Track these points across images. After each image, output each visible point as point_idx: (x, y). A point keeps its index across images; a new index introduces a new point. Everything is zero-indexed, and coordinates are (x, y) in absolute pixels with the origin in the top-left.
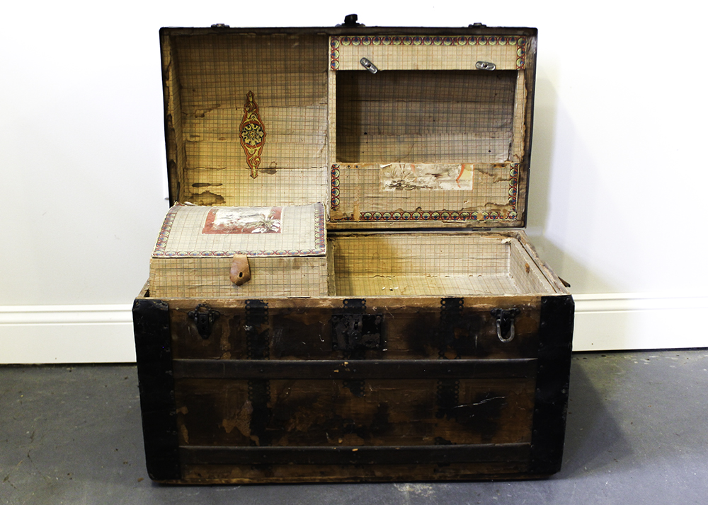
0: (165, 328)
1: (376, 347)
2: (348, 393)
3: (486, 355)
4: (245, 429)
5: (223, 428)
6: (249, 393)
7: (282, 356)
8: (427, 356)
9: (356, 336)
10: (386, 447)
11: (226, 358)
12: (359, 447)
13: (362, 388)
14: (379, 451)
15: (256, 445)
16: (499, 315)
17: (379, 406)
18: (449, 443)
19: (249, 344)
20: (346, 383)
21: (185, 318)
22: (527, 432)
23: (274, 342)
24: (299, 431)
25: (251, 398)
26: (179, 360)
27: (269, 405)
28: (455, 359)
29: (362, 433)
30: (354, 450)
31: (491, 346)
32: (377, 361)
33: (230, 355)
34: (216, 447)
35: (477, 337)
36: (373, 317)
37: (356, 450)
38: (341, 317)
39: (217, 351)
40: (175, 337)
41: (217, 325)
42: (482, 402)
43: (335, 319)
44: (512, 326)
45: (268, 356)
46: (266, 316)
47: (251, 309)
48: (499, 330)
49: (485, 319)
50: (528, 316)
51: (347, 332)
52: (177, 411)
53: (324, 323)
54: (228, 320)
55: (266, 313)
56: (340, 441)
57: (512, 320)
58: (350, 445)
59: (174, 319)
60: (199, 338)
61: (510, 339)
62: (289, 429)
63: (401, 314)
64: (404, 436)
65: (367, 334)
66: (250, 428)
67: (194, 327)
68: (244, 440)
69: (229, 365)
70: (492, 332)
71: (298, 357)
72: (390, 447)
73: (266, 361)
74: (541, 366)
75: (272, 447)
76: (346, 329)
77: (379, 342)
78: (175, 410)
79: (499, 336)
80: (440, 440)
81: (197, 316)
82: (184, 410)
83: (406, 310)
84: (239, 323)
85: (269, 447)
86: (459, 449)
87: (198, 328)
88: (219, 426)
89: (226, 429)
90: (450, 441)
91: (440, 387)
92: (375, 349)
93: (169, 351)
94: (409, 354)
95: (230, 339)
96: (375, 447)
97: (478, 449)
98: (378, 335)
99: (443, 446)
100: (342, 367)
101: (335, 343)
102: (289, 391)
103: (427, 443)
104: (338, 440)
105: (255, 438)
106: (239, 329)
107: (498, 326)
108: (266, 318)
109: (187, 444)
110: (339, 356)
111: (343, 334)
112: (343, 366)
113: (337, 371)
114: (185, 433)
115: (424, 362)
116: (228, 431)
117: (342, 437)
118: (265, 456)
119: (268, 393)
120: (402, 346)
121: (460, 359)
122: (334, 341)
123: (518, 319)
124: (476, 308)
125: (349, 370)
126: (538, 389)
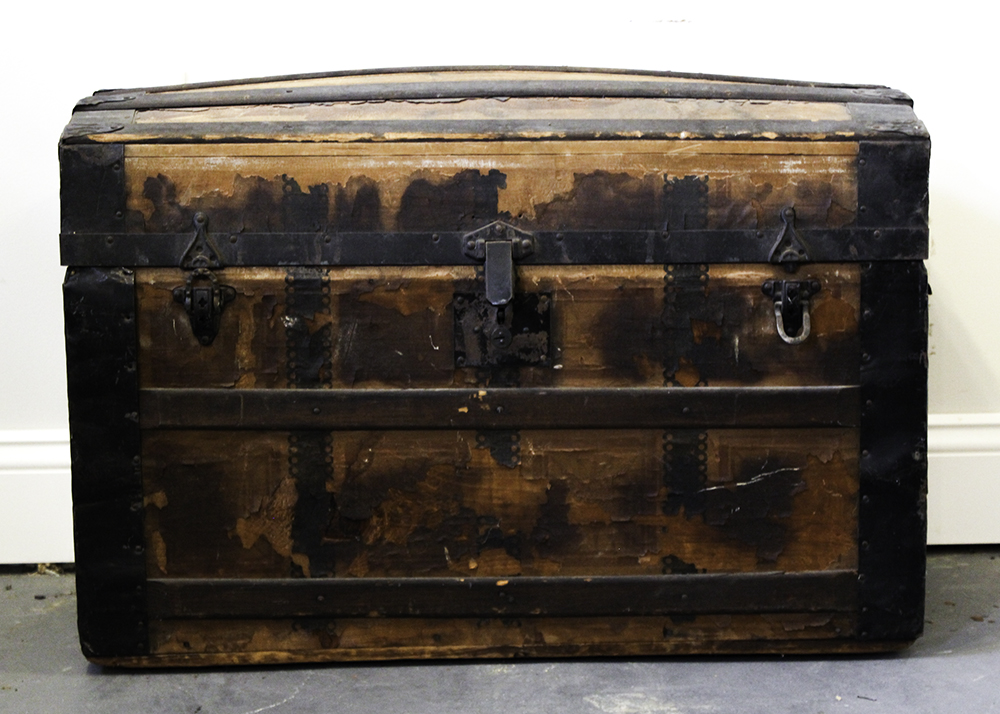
0: (127, 320)
1: (540, 361)
2: (489, 460)
3: (758, 376)
4: (283, 544)
5: (237, 538)
6: (290, 460)
7: (358, 380)
8: (640, 378)
9: (501, 337)
10: (565, 577)
11: (247, 386)
12: (511, 578)
13: (514, 447)
14: (550, 585)
15: (303, 576)
16: (779, 293)
17: (549, 487)
18: (692, 569)
19: (292, 355)
20: (482, 439)
21: (167, 301)
22: (848, 548)
23: (341, 351)
24: (390, 544)
25: (295, 470)
26: (153, 389)
27: (329, 487)
28: (697, 385)
29: (516, 546)
30: (501, 583)
31: (770, 358)
32: (543, 390)
33: (254, 379)
34: (222, 580)
35: (737, 341)
36: (534, 297)
37: (506, 582)
38: (470, 297)
39: (230, 372)
40: (145, 342)
41: (230, 315)
42: (754, 480)
43: (461, 303)
44: (806, 315)
45: (328, 381)
46: (326, 296)
47: (296, 282)
48: (779, 321)
49: (752, 302)
50: (837, 295)
51: (482, 328)
52: (146, 501)
53: (439, 308)
54: (250, 305)
55: (325, 290)
56: (473, 565)
57: (805, 302)
58: (492, 574)
59: (145, 303)
60: (194, 342)
61: (803, 337)
62: (370, 541)
63: (586, 291)
64: (600, 554)
65: (521, 332)
66: (292, 537)
67: (184, 320)
68: (281, 565)
69: (252, 399)
70: (767, 329)
71: (388, 380)
72: (574, 577)
73: (325, 389)
74: (868, 402)
75: (337, 579)
76: (481, 323)
77: (545, 351)
78: (141, 500)
79: (781, 332)
80: (673, 563)
81: (191, 296)
82: (160, 499)
83: (598, 283)
84: (273, 312)
85: (330, 579)
86: (712, 581)
87: (192, 321)
88: (230, 535)
89: (244, 541)
90: (693, 565)
91: (670, 447)
92: (538, 364)
93: (134, 369)
94: (604, 375)
95: (255, 345)
96: (544, 578)
97: (751, 580)
98: (543, 336)
99: (681, 575)
100: (474, 403)
101: (458, 354)
102: (371, 456)
103: (647, 566)
104: (468, 564)
105: (302, 561)
106: (272, 324)
107: (778, 314)
108: (325, 300)
109: (163, 575)
110: (468, 380)
111: (476, 332)
112: (477, 399)
113: (465, 410)
114: (160, 550)
115: (636, 392)
116: (247, 544)
117: (477, 556)
118: (320, 598)
119: (328, 460)
120: (592, 360)
121: (706, 385)
122: (458, 348)
123: (817, 303)
124: (731, 280)
125: (488, 407)
126: (865, 452)
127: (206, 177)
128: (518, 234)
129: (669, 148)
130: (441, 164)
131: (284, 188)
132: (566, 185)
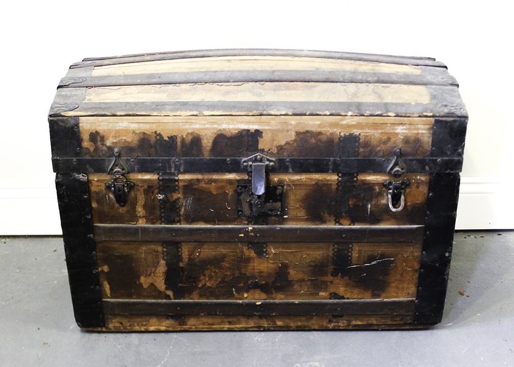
0: (85, 197)
1: (277, 214)
2: (252, 254)
3: (377, 221)
4: (161, 285)
5: (141, 284)
6: (163, 254)
7: (193, 221)
8: (323, 221)
9: (259, 204)
10: (286, 301)
11: (142, 223)
12: (262, 301)
13: (265, 250)
14: (280, 304)
15: (170, 299)
16: (391, 187)
17: (280, 265)
18: (343, 298)
19: (162, 211)
20: (250, 246)
21: (103, 187)
22: (413, 289)
23: (185, 209)
24: (209, 287)
25: (165, 258)
26: (99, 225)
27: (181, 265)
28: (350, 225)
29: (265, 289)
30: (258, 303)
31: (382, 214)
32: (278, 227)
33: (145, 221)
34: (135, 300)
35: (369, 206)
36: (275, 188)
37: (260, 303)
38: (245, 187)
39: (134, 218)
40: (94, 205)
41: (133, 194)
42: (373, 263)
43: (240, 189)
44: (403, 197)
45: (179, 222)
46: (177, 186)
47: (162, 180)
48: (390, 200)
49: (377, 190)
50: (418, 187)
51: (251, 200)
52: (100, 269)
53: (230, 191)
54: (142, 190)
55: (177, 183)
56: (246, 295)
57: (403, 191)
58: (254, 299)
59: (93, 189)
60: (117, 205)
61: (400, 209)
62: (200, 286)
63: (300, 185)
64: (302, 291)
65: (269, 202)
66: (165, 284)
67: (111, 196)
68: (160, 295)
69: (144, 230)
70: (384, 202)
71: (207, 222)
72: (290, 301)
73: (178, 226)
74: (428, 232)
75: (185, 301)
76: (250, 198)
77: (280, 210)
78: (98, 269)
79: (390, 206)
80: (335, 296)
81: (114, 187)
82: (106, 268)
83: (305, 181)
84: (153, 192)
85: (182, 301)
86: (351, 303)
87: (115, 197)
88: (137, 283)
89: (144, 285)
90: (343, 296)
91: (336, 250)
92: (277, 215)
93: (90, 217)
94: (307, 220)
95: (145, 207)
96: (277, 301)
97: (368, 303)
98: (279, 204)
99: (337, 300)
100: (246, 232)
101: (239, 211)
102: (200, 252)
103: (323, 297)
104: (243, 295)
105: (170, 293)
106: (152, 198)
107: (390, 196)
108: (177, 188)
109: (109, 298)
110: (244, 222)
111: (247, 202)
112: (248, 231)
113: (242, 235)
114: (107, 287)
115: (321, 228)
116: (145, 286)
117: (247, 292)
118: (178, 308)
119: (180, 254)
120: (302, 214)
121: (354, 225)
122: (239, 209)
123: (408, 190)
124: (369, 180)
125: (253, 234)
126: (424, 252)
127: (118, 133)
128: (268, 160)
129: (342, 120)
130: (231, 127)
131: (156, 137)
132: (292, 136)
